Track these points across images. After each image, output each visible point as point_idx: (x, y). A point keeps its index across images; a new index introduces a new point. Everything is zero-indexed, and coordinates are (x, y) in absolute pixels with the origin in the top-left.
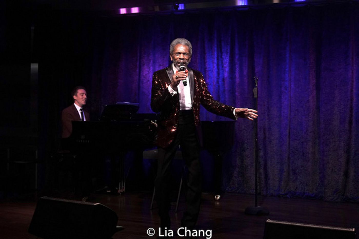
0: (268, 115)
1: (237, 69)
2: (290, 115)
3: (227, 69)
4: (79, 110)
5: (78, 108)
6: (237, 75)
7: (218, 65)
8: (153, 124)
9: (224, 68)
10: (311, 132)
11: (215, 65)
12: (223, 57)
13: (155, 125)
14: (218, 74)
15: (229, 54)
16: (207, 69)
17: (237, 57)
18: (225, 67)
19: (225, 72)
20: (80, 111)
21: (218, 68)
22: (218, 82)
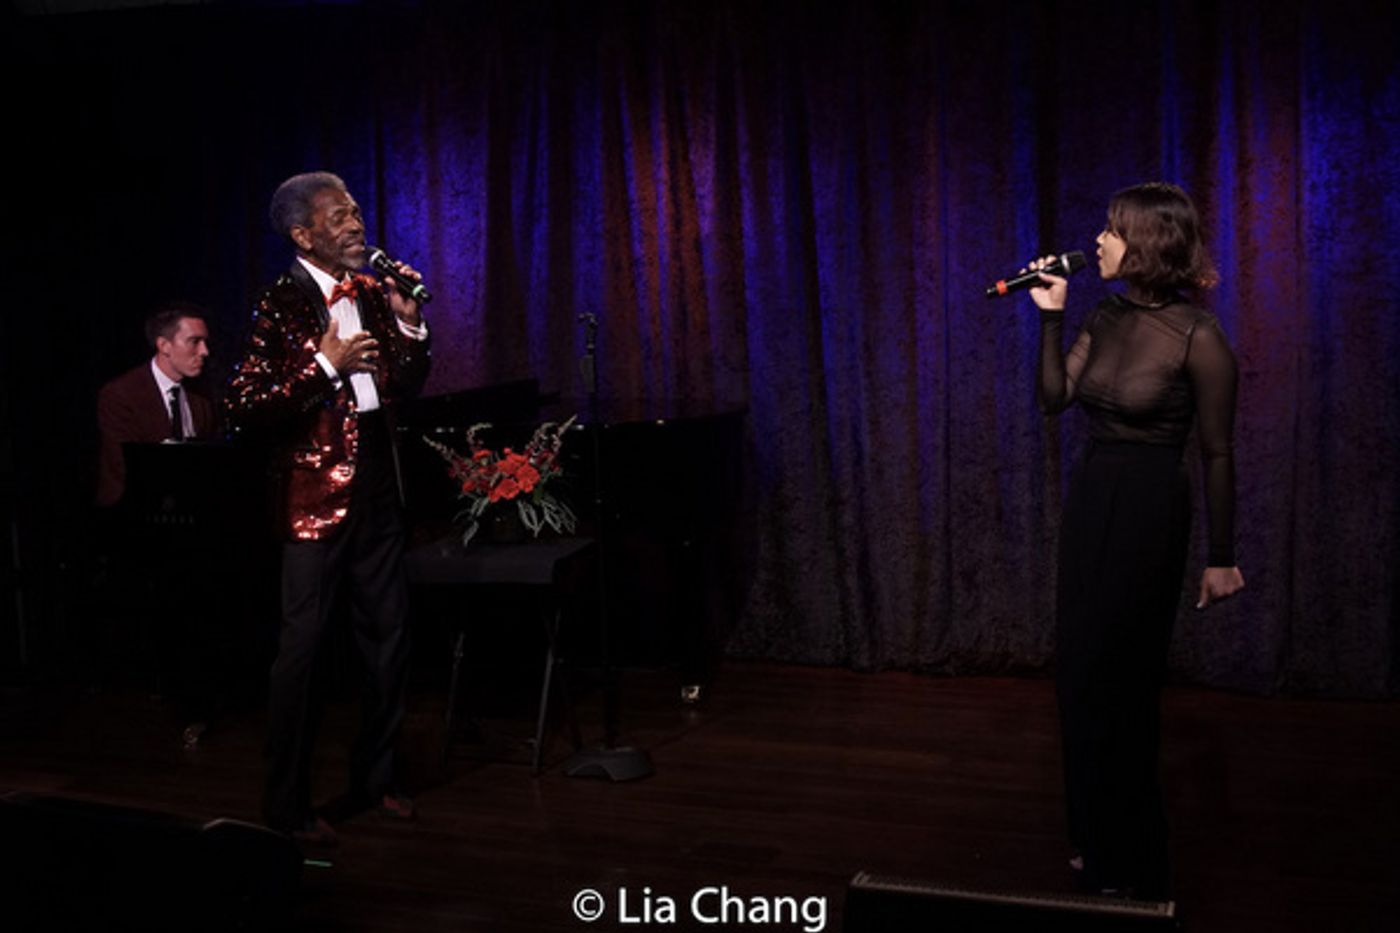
0: (868, 374)
1: (747, 205)
2: (948, 372)
3: (709, 205)
4: (168, 392)
5: (165, 384)
6: (748, 224)
7: (674, 189)
8: (434, 448)
9: (697, 199)
10: (1025, 434)
11: (664, 190)
12: (692, 157)
13: (440, 452)
14: (678, 224)
15: (713, 146)
16: (634, 206)
17: (744, 158)
18: (702, 197)
19: (703, 213)
20: (170, 395)
21: (676, 203)
22: (677, 254)
